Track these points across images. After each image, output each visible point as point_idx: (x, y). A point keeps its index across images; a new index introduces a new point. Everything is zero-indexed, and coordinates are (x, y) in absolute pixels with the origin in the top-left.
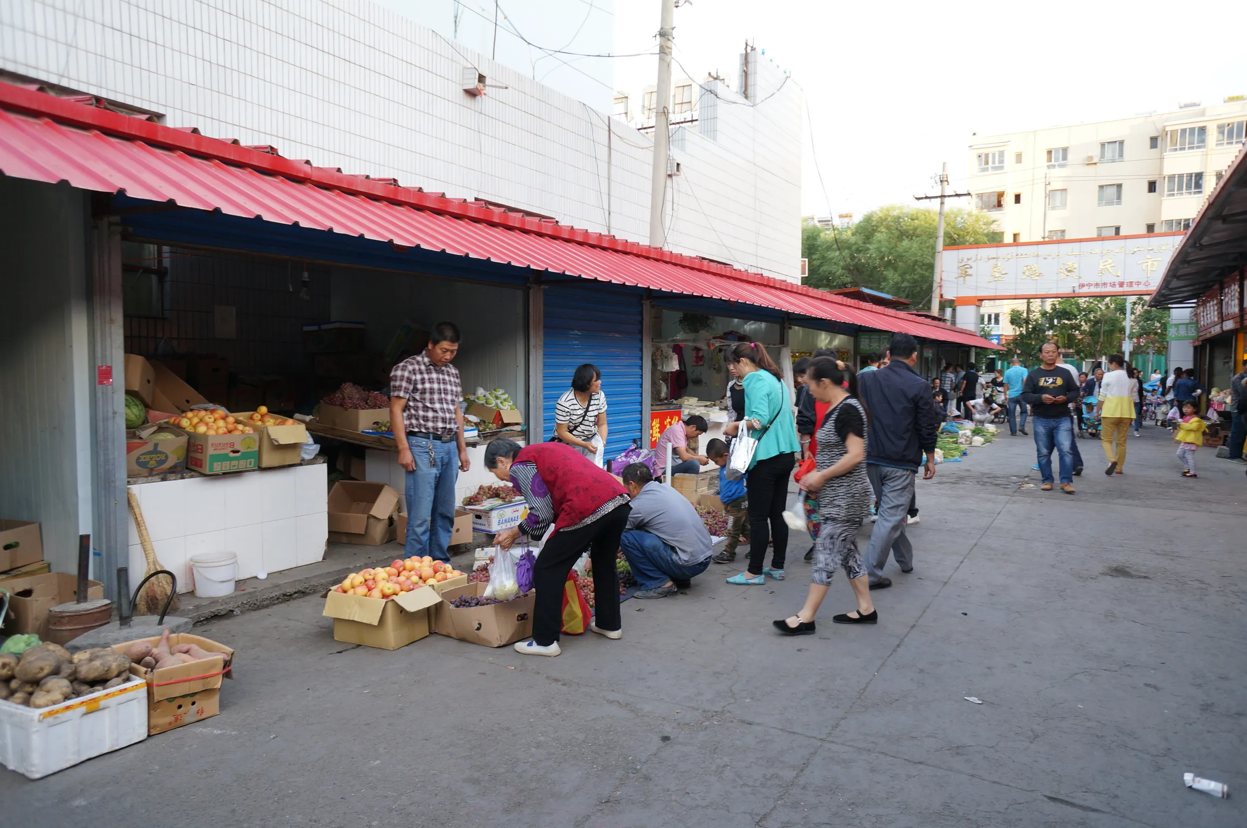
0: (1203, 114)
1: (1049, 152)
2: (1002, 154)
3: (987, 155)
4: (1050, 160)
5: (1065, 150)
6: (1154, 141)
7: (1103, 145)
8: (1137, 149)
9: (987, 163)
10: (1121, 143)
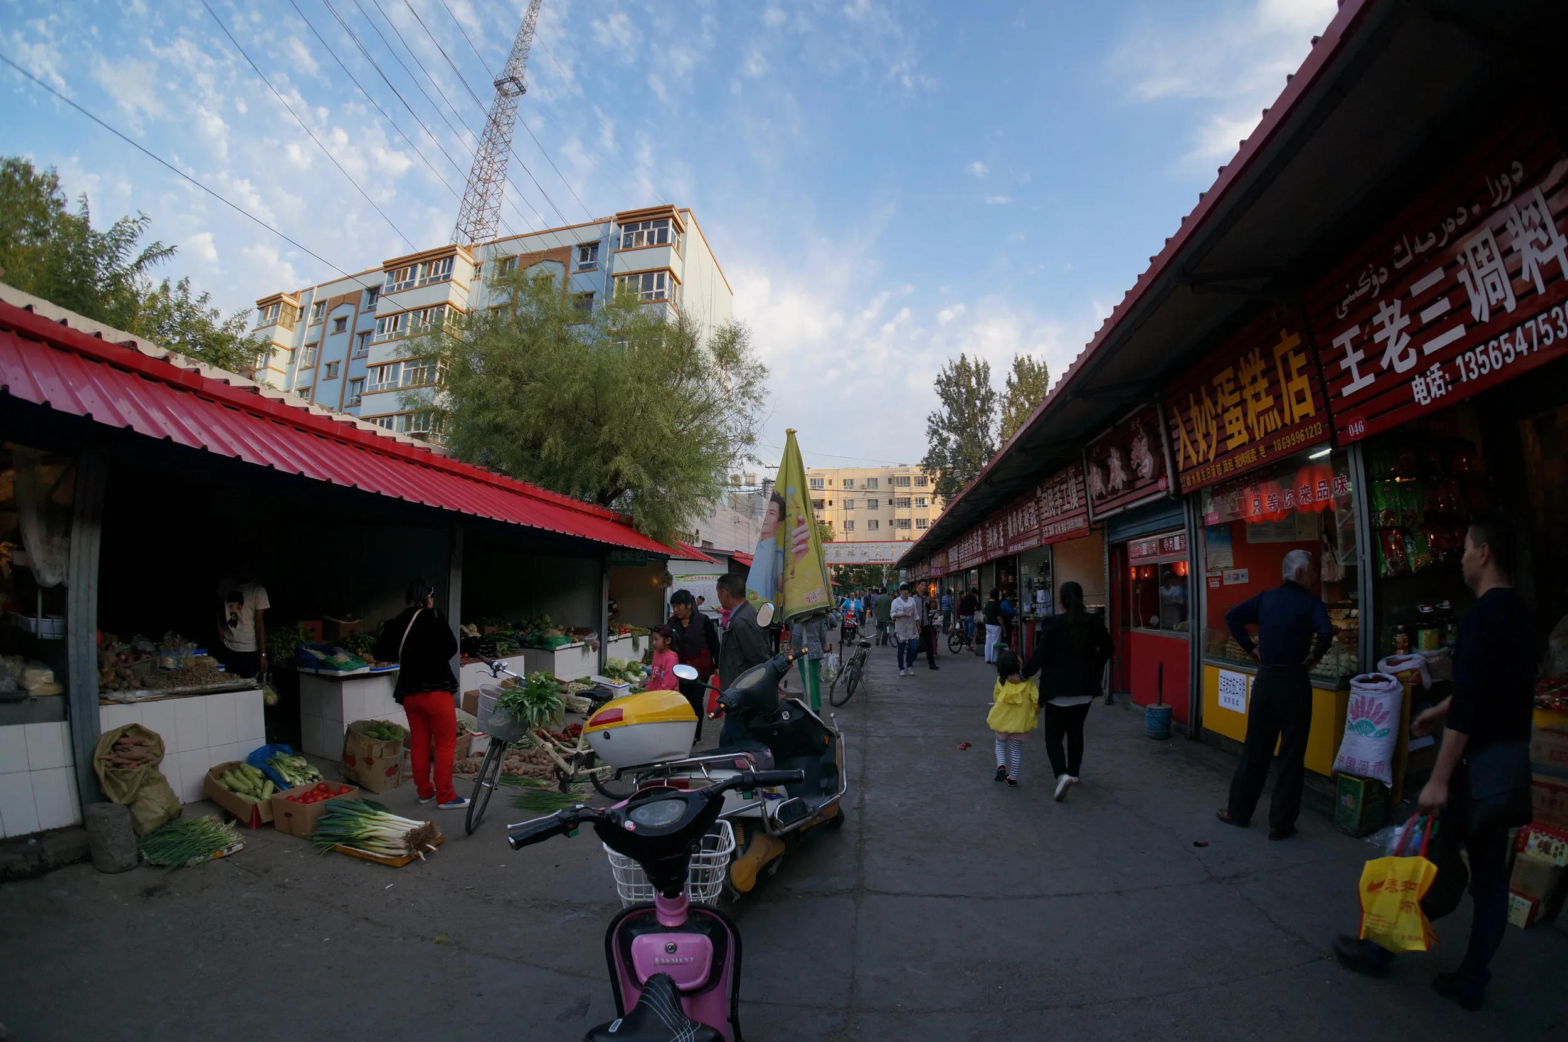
0: (908, 471)
1: (845, 481)
2: (822, 480)
3: (815, 480)
4: (845, 485)
5: (852, 481)
6: (890, 480)
7: (868, 480)
8: (883, 485)
9: (815, 484)
10: (876, 479)
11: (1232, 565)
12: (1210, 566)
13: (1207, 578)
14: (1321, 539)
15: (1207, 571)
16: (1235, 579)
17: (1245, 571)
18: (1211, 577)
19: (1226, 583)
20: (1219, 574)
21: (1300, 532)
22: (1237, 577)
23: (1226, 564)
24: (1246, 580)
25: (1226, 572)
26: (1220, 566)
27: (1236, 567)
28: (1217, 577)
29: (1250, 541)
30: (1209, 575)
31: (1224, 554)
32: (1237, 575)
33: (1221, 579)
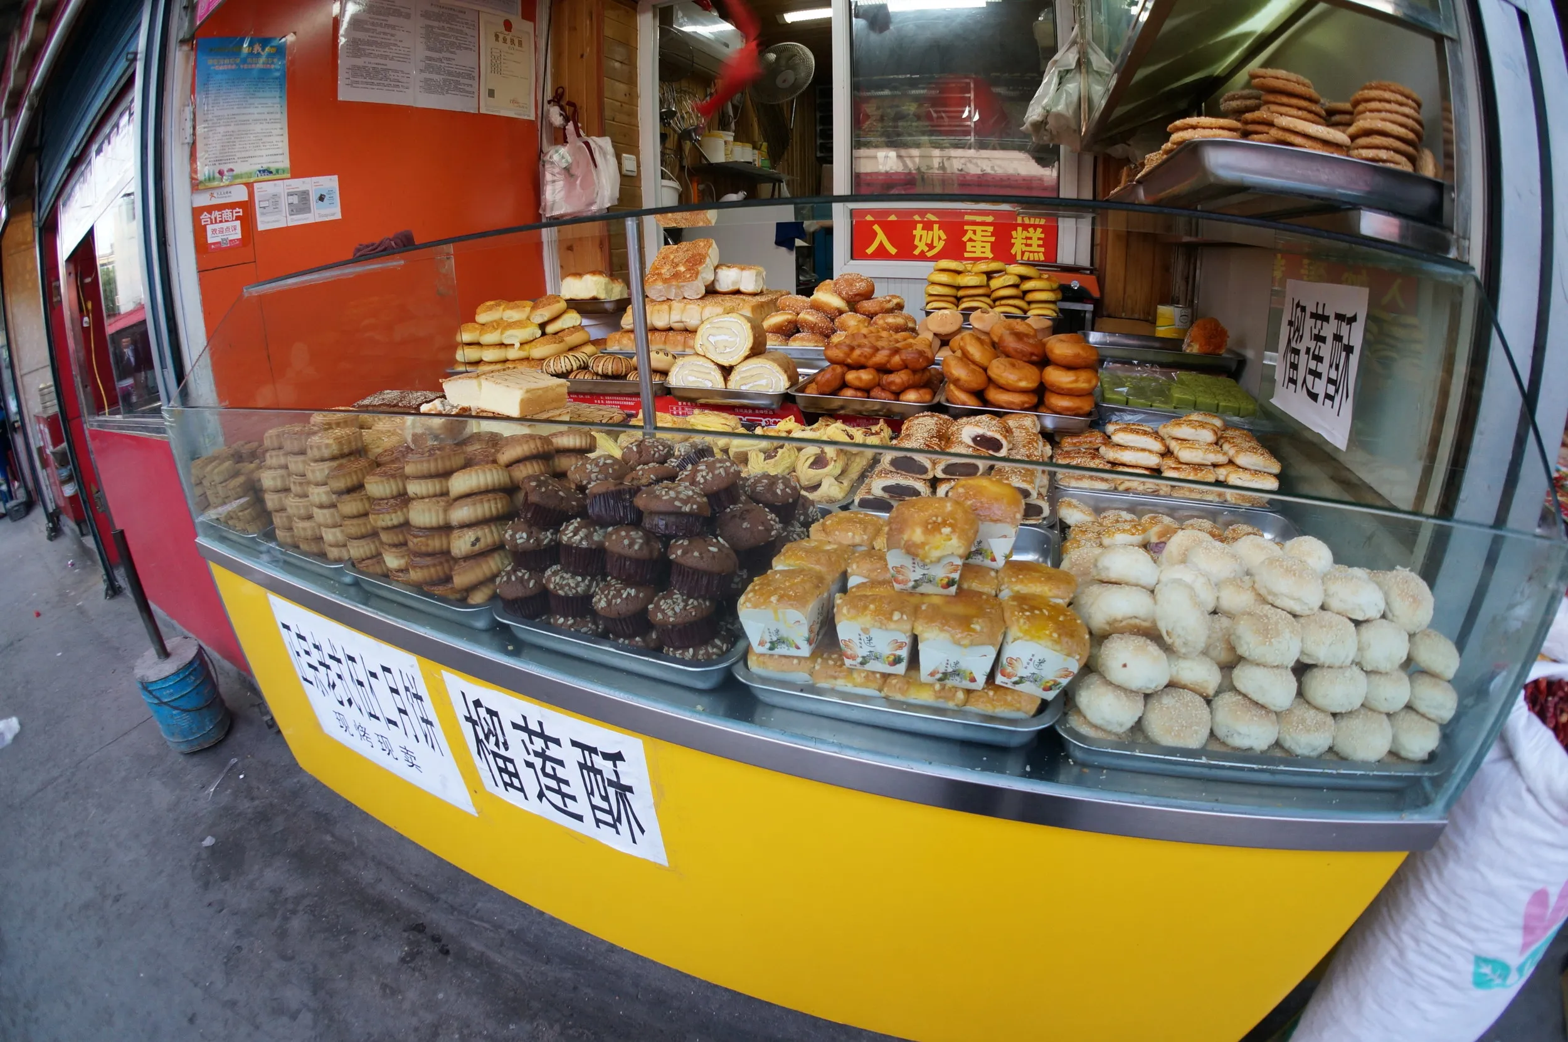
11: (284, 162)
12: (204, 170)
13: (197, 212)
14: (544, 116)
15: (196, 186)
16: (294, 210)
17: (330, 183)
18: (210, 209)
19: (264, 223)
20: (239, 194)
21: (491, 93)
22: (303, 202)
23: (264, 160)
24: (333, 211)
25: (264, 190)
26: (239, 168)
27: (298, 170)
28: (232, 206)
29: (346, 93)
30: (203, 200)
31: (258, 128)
32: (304, 196)
33: (246, 212)
